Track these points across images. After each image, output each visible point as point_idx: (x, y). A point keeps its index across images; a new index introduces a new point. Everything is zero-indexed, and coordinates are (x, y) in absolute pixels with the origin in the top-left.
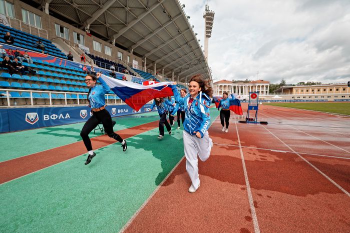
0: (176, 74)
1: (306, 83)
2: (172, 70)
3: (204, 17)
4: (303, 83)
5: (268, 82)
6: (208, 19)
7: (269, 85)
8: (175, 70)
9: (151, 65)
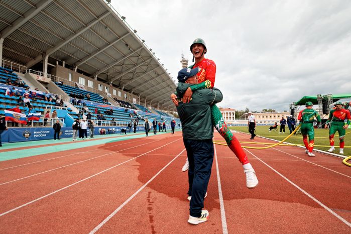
0: (160, 104)
1: (268, 110)
2: (158, 102)
3: (181, 62)
4: (266, 110)
5: (234, 110)
6: (184, 64)
7: (235, 112)
8: (160, 102)
9: (143, 99)
